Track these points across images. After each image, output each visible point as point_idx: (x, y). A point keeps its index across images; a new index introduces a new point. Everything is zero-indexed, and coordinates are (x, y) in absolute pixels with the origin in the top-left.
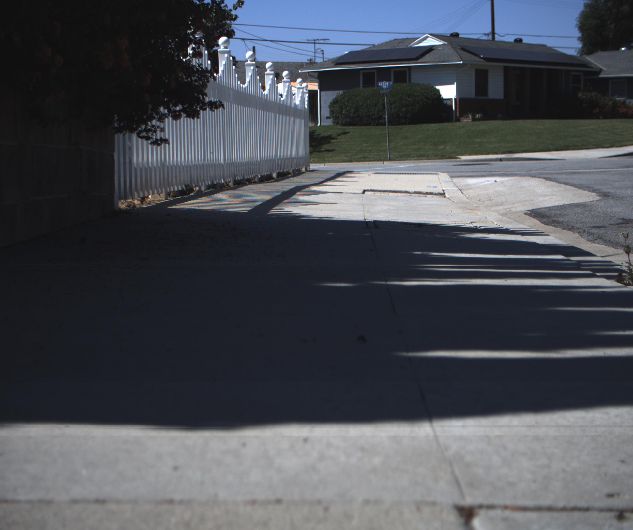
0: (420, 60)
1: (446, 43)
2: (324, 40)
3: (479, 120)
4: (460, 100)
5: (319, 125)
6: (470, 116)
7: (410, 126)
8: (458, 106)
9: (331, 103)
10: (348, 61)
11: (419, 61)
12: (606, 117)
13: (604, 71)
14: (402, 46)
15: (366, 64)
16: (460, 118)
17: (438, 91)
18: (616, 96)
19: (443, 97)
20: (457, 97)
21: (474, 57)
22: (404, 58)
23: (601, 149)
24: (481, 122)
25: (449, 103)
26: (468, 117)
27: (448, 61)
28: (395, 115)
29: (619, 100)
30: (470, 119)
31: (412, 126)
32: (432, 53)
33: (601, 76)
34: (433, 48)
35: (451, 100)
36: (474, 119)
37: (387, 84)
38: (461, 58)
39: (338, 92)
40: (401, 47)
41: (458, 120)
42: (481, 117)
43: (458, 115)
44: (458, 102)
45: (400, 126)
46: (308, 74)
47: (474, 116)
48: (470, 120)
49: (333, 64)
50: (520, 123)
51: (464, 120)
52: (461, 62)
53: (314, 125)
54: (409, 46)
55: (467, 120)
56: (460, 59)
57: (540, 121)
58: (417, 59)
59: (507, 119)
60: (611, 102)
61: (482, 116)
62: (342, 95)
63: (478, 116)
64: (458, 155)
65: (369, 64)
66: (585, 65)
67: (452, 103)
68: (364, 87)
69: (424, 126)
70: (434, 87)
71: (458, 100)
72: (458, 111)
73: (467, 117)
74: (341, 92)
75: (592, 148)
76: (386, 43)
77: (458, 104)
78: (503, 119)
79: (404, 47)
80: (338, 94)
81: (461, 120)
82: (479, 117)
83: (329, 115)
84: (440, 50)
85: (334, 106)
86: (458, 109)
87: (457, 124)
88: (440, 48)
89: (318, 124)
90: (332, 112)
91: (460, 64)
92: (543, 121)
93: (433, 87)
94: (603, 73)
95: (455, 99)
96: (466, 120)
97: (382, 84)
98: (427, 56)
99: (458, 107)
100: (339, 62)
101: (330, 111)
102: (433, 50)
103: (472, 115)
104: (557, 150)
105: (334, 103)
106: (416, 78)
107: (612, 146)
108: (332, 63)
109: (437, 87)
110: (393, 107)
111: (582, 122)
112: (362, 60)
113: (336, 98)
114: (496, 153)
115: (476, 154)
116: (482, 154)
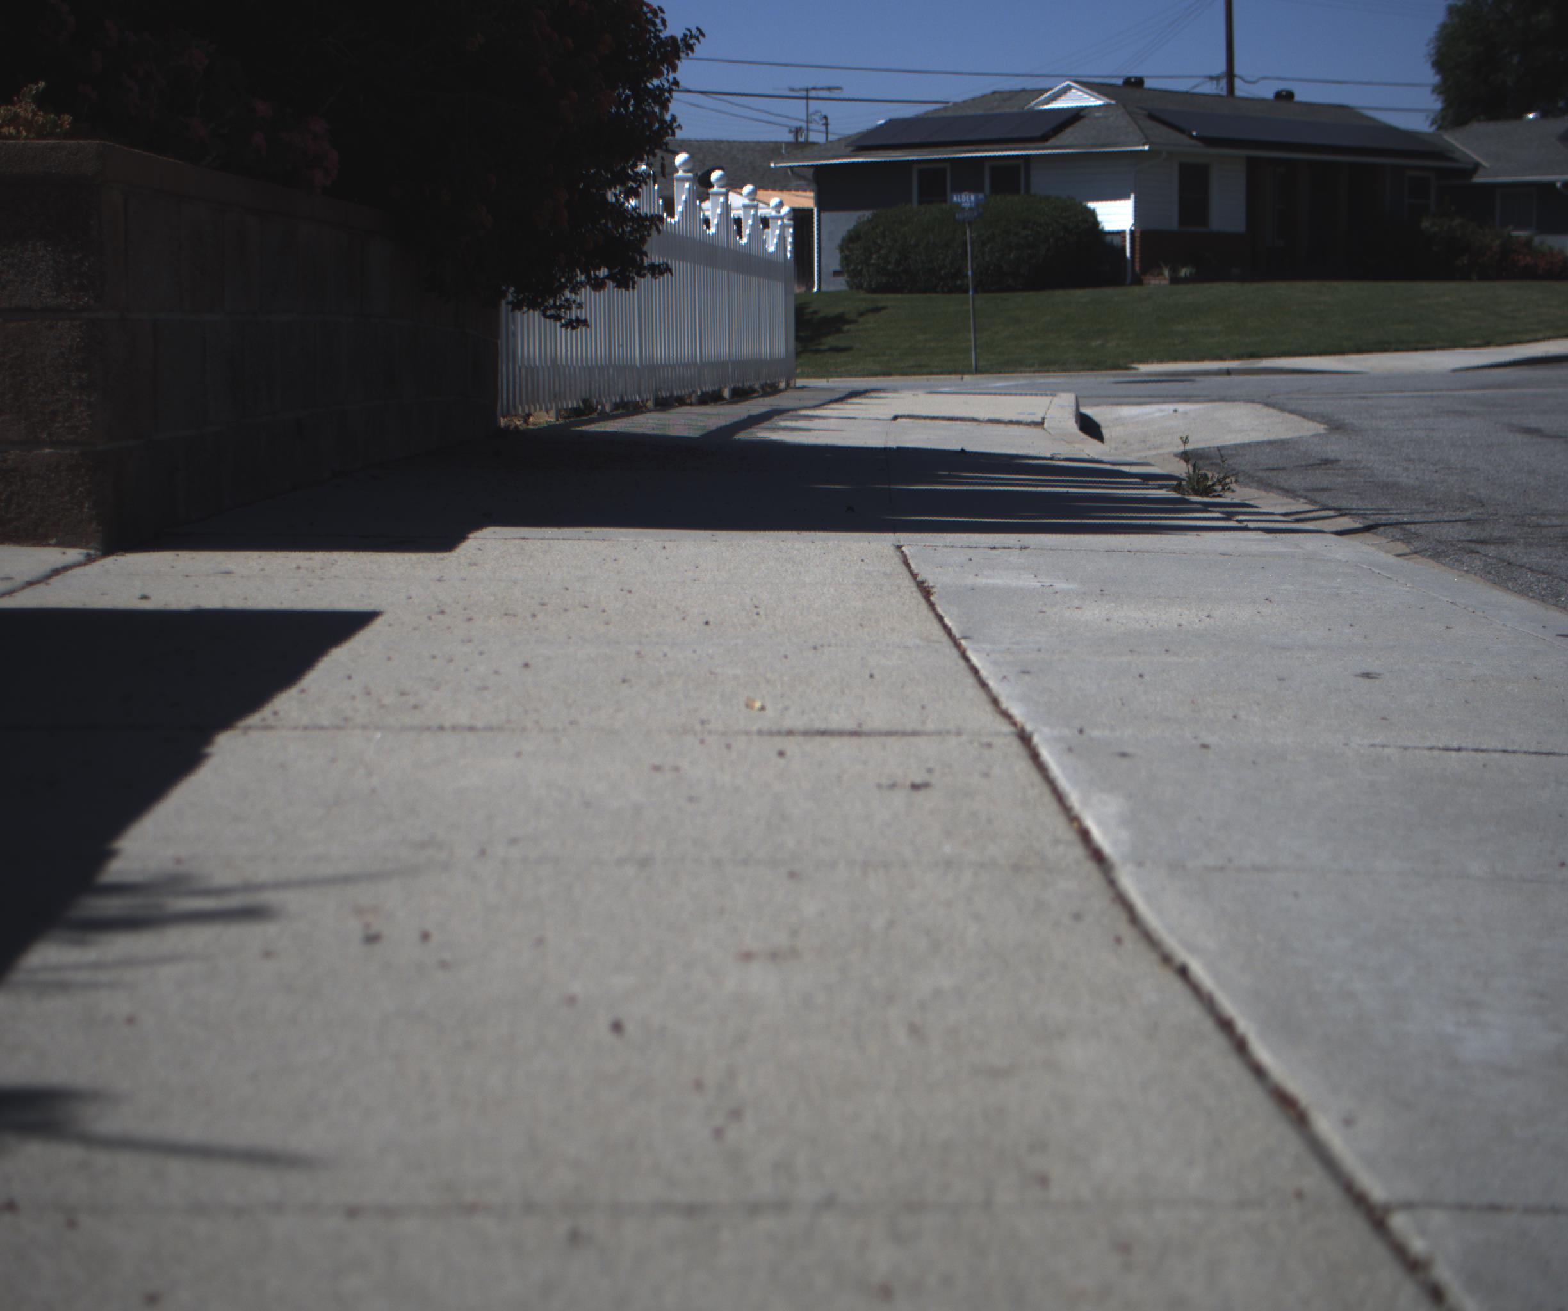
0: (1052, 142)
1: (1113, 102)
2: (829, 89)
3: (1186, 280)
4: (1143, 233)
5: (815, 289)
6: (1166, 273)
7: (1025, 294)
8: (1138, 247)
9: (843, 240)
10: (885, 142)
11: (1048, 144)
12: (1484, 276)
13: (1484, 167)
14: (1009, 108)
15: (926, 150)
16: (1143, 277)
17: (1093, 213)
18: (1510, 228)
19: (1103, 229)
20: (1135, 228)
21: (1175, 136)
22: (1015, 135)
23: (1461, 351)
24: (1190, 286)
25: (1116, 240)
26: (1161, 274)
27: (1115, 145)
28: (992, 268)
29: (1518, 237)
30: (1165, 279)
31: (1031, 293)
32: (1079, 125)
33: (1478, 179)
34: (1082, 113)
35: (1121, 234)
36: (1175, 280)
37: (973, 197)
38: (1146, 137)
39: (859, 213)
40: (1007, 110)
41: (1138, 281)
42: (1191, 274)
43: (1137, 269)
44: (1138, 239)
45: (1005, 295)
46: (792, 171)
47: (1174, 271)
48: (1166, 282)
49: (850, 149)
50: (1282, 289)
51: (1153, 282)
52: (1146, 148)
53: (803, 289)
54: (1026, 108)
55: (1159, 282)
56: (1144, 141)
57: (1328, 284)
58: (1044, 138)
59: (1253, 279)
60: (1498, 242)
61: (1194, 271)
62: (869, 221)
63: (1184, 272)
64: (1133, 362)
65: (933, 149)
66: (1441, 154)
67: (1124, 241)
68: (920, 203)
69: (1059, 295)
70: (1084, 204)
71: (1137, 235)
72: (1137, 260)
73: (1158, 275)
74: (867, 214)
75: (1442, 348)
76: (973, 100)
77: (1138, 243)
78: (1242, 279)
79: (1015, 110)
80: (859, 218)
81: (1145, 282)
82: (1188, 274)
83: (838, 268)
84: (1097, 118)
85: (851, 246)
86: (1137, 256)
87: (1136, 290)
88: (1097, 114)
89: (813, 287)
90: (846, 260)
91: (1143, 151)
92: (1336, 284)
93: (1081, 203)
94: (1480, 172)
95: (1132, 233)
96: (1157, 282)
97: (961, 198)
98: (1069, 131)
99: (1138, 252)
100: (862, 143)
101: (842, 257)
102: (1083, 117)
103: (1170, 270)
104: (1359, 350)
105: (852, 239)
106: (1042, 184)
107: (1487, 344)
108: (847, 146)
109: (1091, 205)
110: (987, 249)
111: (1425, 286)
112: (916, 140)
113: (855, 227)
114: (1220, 358)
115: (1175, 359)
116: (1187, 359)
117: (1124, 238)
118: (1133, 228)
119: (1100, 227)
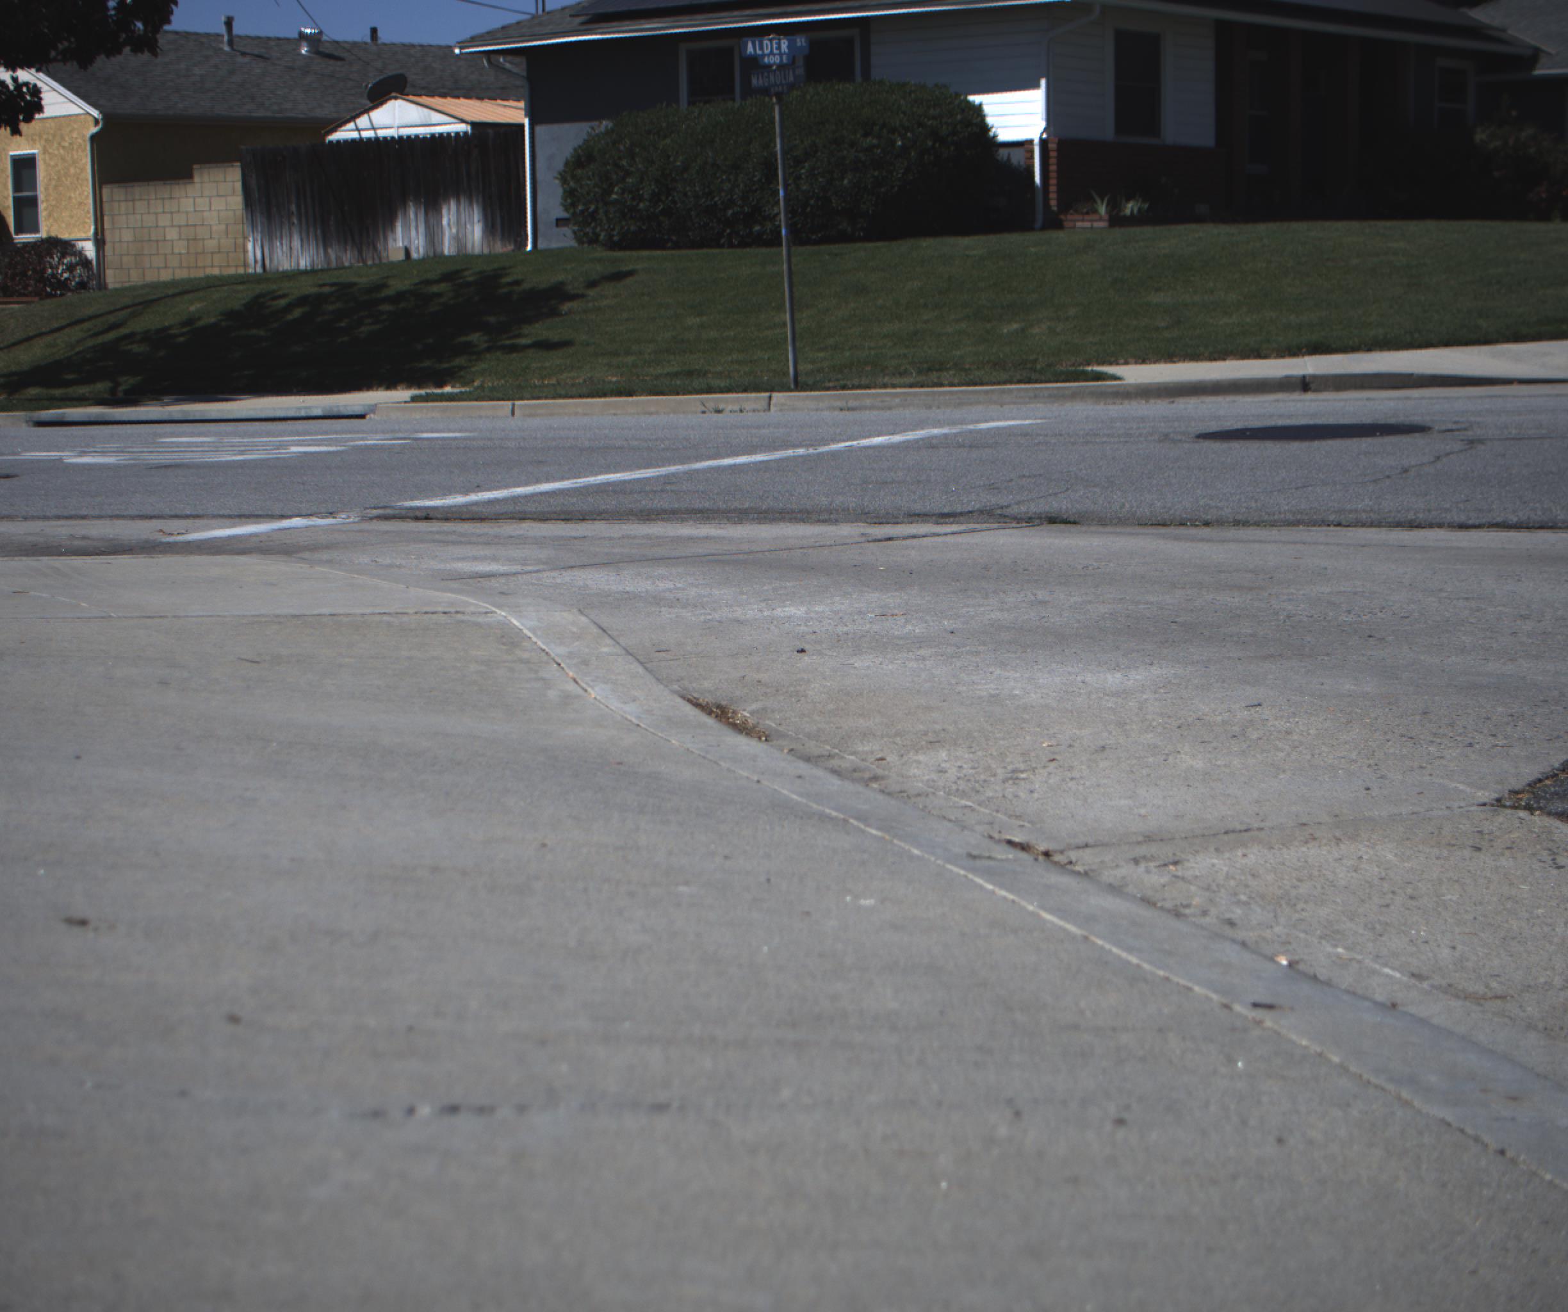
3: (1135, 221)
4: (1062, 145)
5: (529, 247)
6: (1103, 210)
7: (871, 245)
8: (1053, 168)
9: (567, 164)
10: (633, 7)
15: (701, 18)
16: (1062, 217)
17: (979, 109)
19: (995, 136)
20: (1048, 136)
24: (1148, 231)
25: (1017, 157)
28: (813, 202)
30: (1101, 219)
31: (879, 244)
35: (1026, 144)
36: (1116, 220)
41: (1054, 223)
42: (1139, 210)
43: (1053, 203)
44: (1053, 154)
45: (835, 248)
47: (1114, 206)
48: (1101, 224)
49: (577, 20)
51: (1079, 224)
53: (511, 247)
55: (1089, 224)
61: (1146, 206)
62: (608, 132)
63: (1130, 208)
65: (712, 15)
67: (1032, 157)
68: (691, 103)
69: (928, 246)
70: (964, 97)
71: (1052, 146)
72: (1053, 189)
73: (1087, 213)
77: (1052, 161)
81: (1066, 224)
82: (1135, 211)
86: (1053, 182)
87: (1061, 235)
89: (525, 243)
93: (957, 95)
94: (1543, 60)
95: (1043, 143)
96: (1087, 224)
97: (761, 48)
99: (1053, 175)
100: (599, 10)
103: (1108, 204)
106: (891, 64)
108: (573, 17)
109: (975, 99)
110: (805, 172)
112: (684, 2)
113: (584, 144)
117: (1032, 152)
118: (1044, 136)
119: (991, 134)
